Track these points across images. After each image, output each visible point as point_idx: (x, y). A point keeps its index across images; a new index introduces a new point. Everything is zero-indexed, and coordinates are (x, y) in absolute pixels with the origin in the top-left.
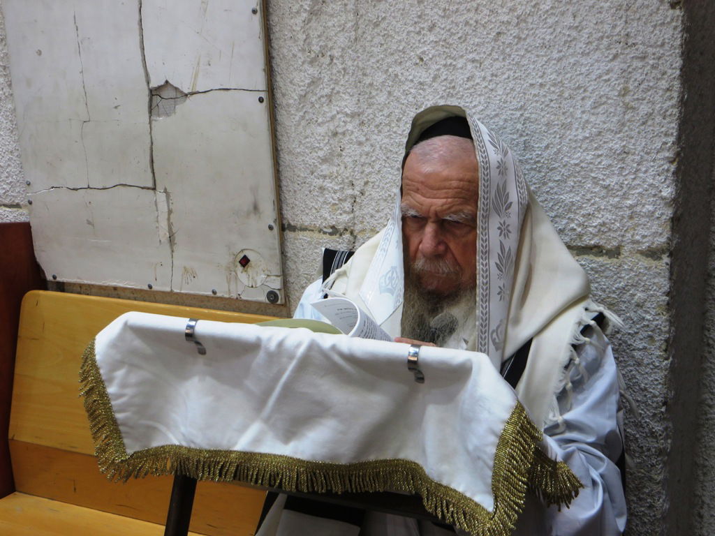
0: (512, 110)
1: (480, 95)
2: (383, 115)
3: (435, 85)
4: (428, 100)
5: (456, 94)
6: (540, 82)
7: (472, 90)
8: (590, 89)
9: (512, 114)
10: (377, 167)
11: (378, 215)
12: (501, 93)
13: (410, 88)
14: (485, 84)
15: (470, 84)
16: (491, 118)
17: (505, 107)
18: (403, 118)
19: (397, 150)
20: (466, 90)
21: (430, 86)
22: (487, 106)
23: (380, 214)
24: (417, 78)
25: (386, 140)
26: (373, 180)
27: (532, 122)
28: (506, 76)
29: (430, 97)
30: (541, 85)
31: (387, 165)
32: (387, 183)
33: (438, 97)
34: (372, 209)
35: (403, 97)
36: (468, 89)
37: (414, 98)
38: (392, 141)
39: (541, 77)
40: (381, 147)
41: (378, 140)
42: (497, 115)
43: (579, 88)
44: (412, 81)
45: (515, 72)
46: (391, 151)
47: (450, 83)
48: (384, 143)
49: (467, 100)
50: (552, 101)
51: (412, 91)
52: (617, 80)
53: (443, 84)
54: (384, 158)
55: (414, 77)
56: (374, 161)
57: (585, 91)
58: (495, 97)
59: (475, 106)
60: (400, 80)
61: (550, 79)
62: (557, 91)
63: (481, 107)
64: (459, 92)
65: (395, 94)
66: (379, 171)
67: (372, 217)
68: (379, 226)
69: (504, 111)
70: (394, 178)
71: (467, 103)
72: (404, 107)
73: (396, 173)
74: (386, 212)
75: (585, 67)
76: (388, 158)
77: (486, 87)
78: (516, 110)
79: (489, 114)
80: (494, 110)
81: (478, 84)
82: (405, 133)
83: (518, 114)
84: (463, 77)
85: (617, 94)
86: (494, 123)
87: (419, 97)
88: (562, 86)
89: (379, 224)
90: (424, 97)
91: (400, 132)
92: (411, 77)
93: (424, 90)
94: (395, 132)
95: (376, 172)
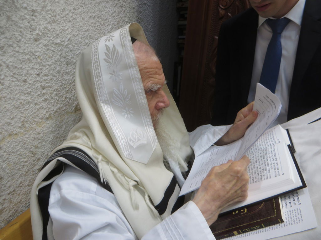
0: (84, 31)
1: (68, 22)
2: (6, 38)
3: (44, 13)
4: (40, 25)
5: (57, 21)
6: (94, 15)
7: (65, 18)
8: (110, 20)
9: (84, 34)
10: (7, 83)
11: (13, 122)
12: (79, 21)
13: (25, 14)
14: (71, 15)
15: (64, 14)
16: (75, 37)
17: (81, 30)
18: (23, 40)
19: (21, 66)
20: (62, 18)
21: (40, 14)
22: (73, 29)
23: (14, 120)
24: (30, 6)
25: (11, 59)
26: (4, 95)
27: (91, 38)
28: (80, 10)
29: (42, 23)
30: (94, 17)
31: (14, 79)
32: (17, 94)
33: (47, 22)
34: (8, 119)
35: (21, 22)
36: (63, 17)
37: (29, 22)
38: (16, 59)
39: (94, 12)
40: (8, 67)
41: (4, 60)
42: (77, 35)
43: (106, 19)
44: (26, 8)
45: (83, 9)
46: (16, 67)
47: (53, 12)
48: (10, 62)
49: (63, 25)
50: (98, 26)
51: (27, 17)
52: (117, 16)
53: (49, 12)
54: (12, 74)
55: (28, 5)
56: (3, 79)
57: (108, 21)
58: (76, 23)
59: (67, 30)
60: (16, 6)
61: (97, 14)
62: (100, 21)
63: (70, 30)
64: (58, 19)
65: (14, 19)
66: (9, 86)
67: (9, 125)
68: (15, 129)
69: (80, 32)
70: (21, 88)
71: (63, 27)
72: (22, 30)
73: (22, 84)
74: (19, 117)
75: (108, 9)
76: (14, 74)
77: (72, 17)
78: (86, 31)
79: (74, 34)
80: (77, 32)
81: (68, 14)
82: (26, 51)
83: (87, 33)
84: (60, 8)
85: (117, 23)
86: (77, 39)
87: (32, 22)
88: (101, 18)
89: (14, 128)
90: (37, 22)
91: (22, 51)
92: (25, 5)
93: (36, 16)
94: (18, 52)
95: (7, 87)
